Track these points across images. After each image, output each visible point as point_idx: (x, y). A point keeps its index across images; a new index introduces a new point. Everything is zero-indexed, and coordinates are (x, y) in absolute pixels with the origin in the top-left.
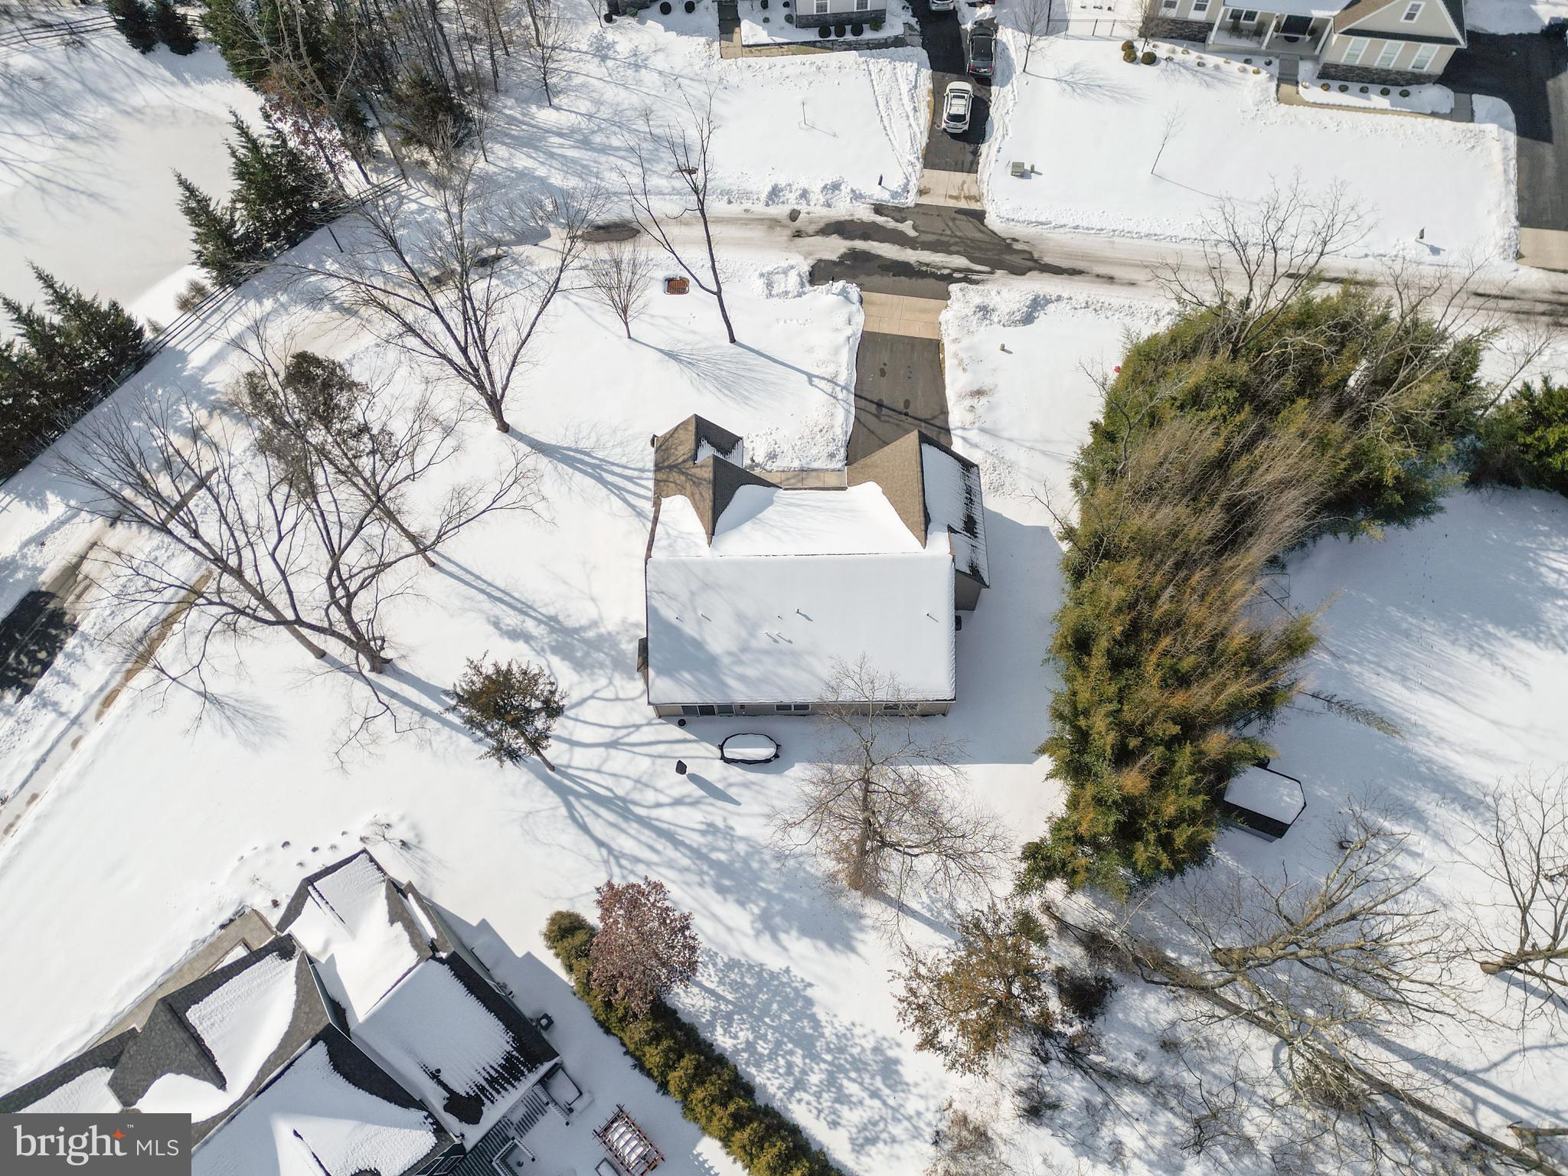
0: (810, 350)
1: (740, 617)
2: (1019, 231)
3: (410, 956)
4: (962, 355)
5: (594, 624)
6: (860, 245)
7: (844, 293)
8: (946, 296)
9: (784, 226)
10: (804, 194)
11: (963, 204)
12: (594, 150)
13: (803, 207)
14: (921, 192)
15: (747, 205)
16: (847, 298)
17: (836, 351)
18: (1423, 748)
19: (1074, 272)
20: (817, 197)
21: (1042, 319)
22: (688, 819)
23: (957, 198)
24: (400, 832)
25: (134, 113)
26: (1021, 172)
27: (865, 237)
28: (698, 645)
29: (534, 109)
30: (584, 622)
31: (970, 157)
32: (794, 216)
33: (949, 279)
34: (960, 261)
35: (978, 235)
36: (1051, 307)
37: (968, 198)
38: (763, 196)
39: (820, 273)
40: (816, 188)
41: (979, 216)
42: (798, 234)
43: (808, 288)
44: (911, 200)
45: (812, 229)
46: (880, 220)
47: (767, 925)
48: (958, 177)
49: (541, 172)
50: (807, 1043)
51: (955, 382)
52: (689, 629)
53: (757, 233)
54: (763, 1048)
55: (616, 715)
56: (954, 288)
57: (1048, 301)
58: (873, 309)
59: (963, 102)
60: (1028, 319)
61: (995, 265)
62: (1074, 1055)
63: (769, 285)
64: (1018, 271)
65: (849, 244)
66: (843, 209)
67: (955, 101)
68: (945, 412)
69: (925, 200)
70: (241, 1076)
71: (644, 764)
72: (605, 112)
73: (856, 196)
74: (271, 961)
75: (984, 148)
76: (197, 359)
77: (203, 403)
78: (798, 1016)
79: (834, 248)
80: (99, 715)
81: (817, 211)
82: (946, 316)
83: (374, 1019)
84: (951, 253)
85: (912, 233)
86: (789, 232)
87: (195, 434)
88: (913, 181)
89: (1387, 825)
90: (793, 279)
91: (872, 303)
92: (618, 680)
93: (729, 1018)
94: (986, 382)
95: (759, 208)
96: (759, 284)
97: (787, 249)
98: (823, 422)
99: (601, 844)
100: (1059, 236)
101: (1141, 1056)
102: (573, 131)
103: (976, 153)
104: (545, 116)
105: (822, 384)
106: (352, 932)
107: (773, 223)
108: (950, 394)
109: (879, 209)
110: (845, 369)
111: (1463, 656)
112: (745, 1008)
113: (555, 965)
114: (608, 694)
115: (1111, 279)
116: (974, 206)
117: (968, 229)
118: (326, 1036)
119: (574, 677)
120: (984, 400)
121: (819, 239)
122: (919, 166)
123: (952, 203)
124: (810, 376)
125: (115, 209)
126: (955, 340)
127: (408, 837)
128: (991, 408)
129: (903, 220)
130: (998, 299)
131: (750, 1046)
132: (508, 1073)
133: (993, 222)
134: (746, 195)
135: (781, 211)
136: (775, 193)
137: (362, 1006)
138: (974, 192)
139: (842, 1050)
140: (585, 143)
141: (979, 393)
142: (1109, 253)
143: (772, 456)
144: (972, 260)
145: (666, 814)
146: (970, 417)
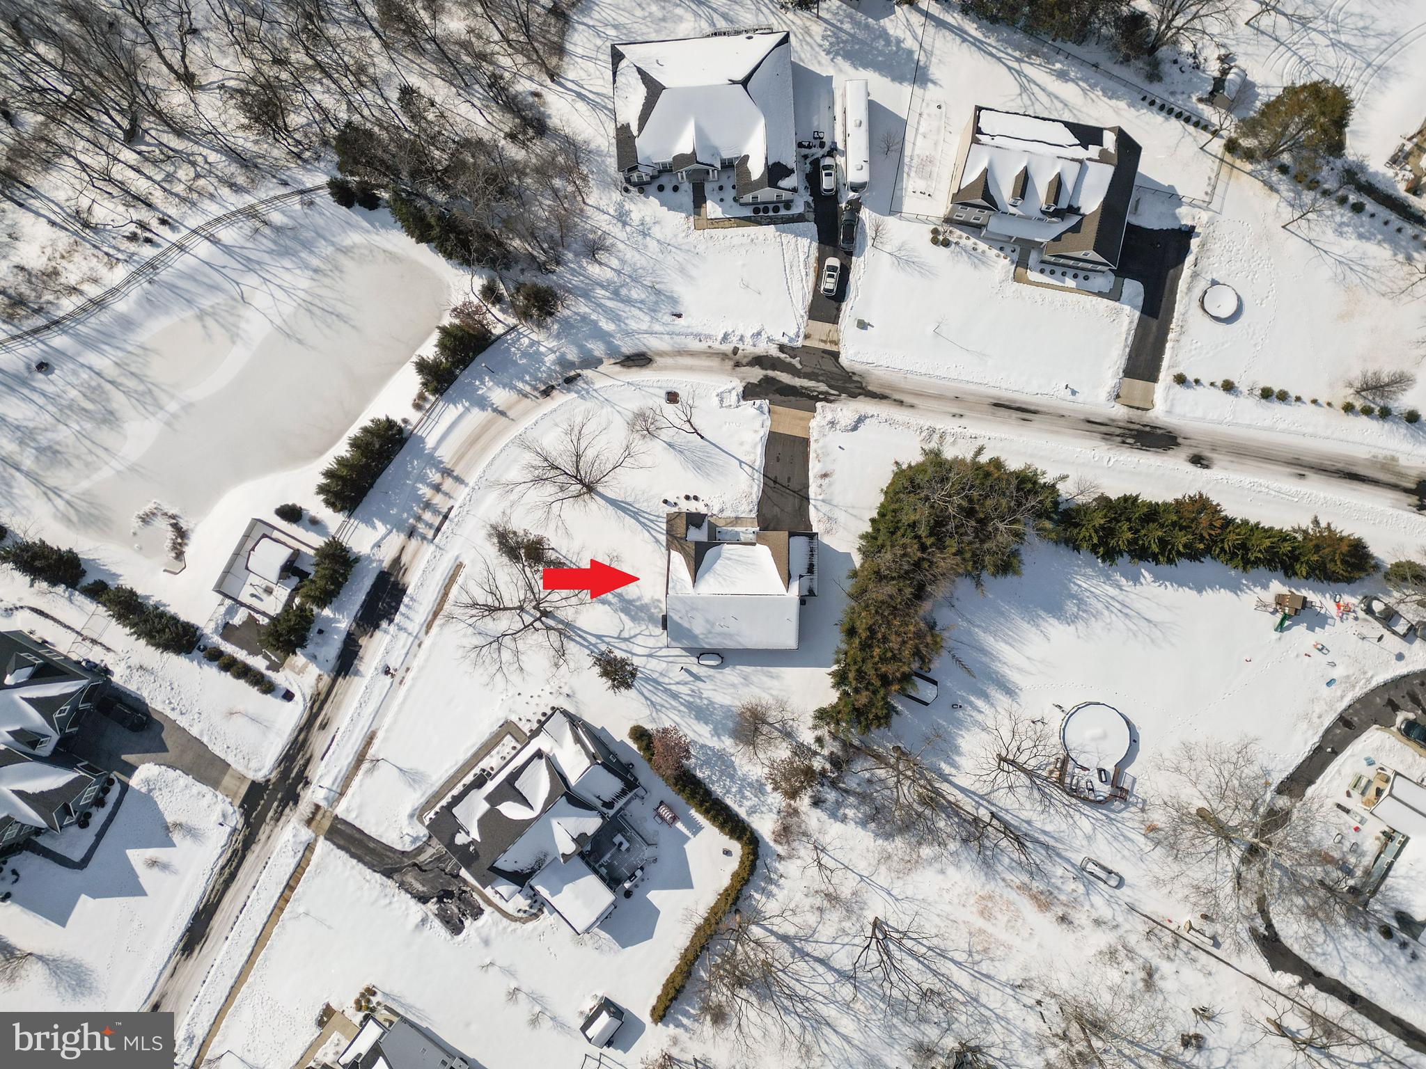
0: (742, 444)
1: (707, 621)
2: (857, 368)
3: (586, 762)
4: (819, 452)
5: (639, 599)
6: (770, 373)
7: (760, 408)
8: (814, 410)
9: (730, 359)
10: (742, 339)
11: (828, 347)
12: (622, 301)
13: (740, 346)
14: (807, 337)
15: (710, 343)
16: (762, 412)
17: (755, 446)
18: (997, 666)
19: (883, 397)
20: (748, 340)
21: (862, 427)
22: (684, 690)
23: (825, 342)
24: (566, 690)
25: (345, 251)
26: (862, 325)
27: (774, 368)
28: (689, 631)
29: (584, 262)
30: (635, 597)
31: (835, 312)
32: (735, 351)
33: (817, 399)
34: (823, 387)
35: (835, 369)
36: (867, 421)
37: (831, 342)
38: (720, 338)
39: (750, 392)
40: (748, 334)
41: (836, 355)
42: (737, 365)
43: (742, 402)
44: (800, 343)
45: (745, 361)
46: (782, 356)
47: (716, 733)
48: (828, 326)
49: (594, 317)
50: (732, 777)
51: (814, 468)
52: (686, 625)
53: (715, 363)
54: (714, 778)
55: (651, 642)
56: (819, 405)
57: (866, 417)
58: (775, 417)
59: (832, 280)
60: (855, 428)
61: (842, 390)
62: (834, 784)
63: (721, 401)
64: (853, 396)
65: (764, 372)
66: (764, 348)
67: (829, 280)
68: (807, 486)
69: (808, 343)
70: (538, 806)
71: (664, 665)
72: (627, 270)
73: (770, 340)
74: (536, 761)
75: (844, 305)
76: (430, 442)
77: (438, 470)
78: (728, 767)
79: (756, 374)
80: (427, 632)
81: (748, 348)
82: (813, 423)
83: (579, 784)
84: (818, 381)
85: (799, 366)
86: (732, 363)
87: (437, 488)
88: (802, 330)
89: (972, 699)
90: (733, 398)
91: (775, 413)
92: (651, 627)
93: (701, 766)
94: (829, 468)
95: (717, 345)
96: (716, 400)
97: (731, 375)
98: (747, 489)
99: (647, 698)
100: (878, 372)
101: (859, 785)
102: (610, 283)
103: (839, 310)
104: (594, 270)
105: (747, 468)
106: (561, 746)
107: (724, 356)
108: (811, 474)
109: (782, 348)
110: (757, 457)
111: (1025, 625)
112: (706, 763)
113: (635, 747)
114: (646, 633)
115: (901, 403)
116: (834, 348)
117: (828, 365)
118: (565, 794)
119: (632, 625)
120: (827, 480)
121: (747, 369)
122: (806, 318)
123: (822, 346)
124: (741, 462)
125: (353, 327)
126: (816, 441)
127: (569, 692)
128: (830, 485)
129: (794, 357)
130: (840, 414)
131: (709, 777)
132: (623, 793)
133: (844, 360)
134: (708, 337)
135: (727, 348)
136: (725, 337)
137: (573, 779)
138: (835, 338)
139: (744, 780)
140: (616, 294)
141: (825, 476)
142: (903, 385)
143: (722, 511)
144: (830, 386)
145: (673, 688)
146: (819, 490)
